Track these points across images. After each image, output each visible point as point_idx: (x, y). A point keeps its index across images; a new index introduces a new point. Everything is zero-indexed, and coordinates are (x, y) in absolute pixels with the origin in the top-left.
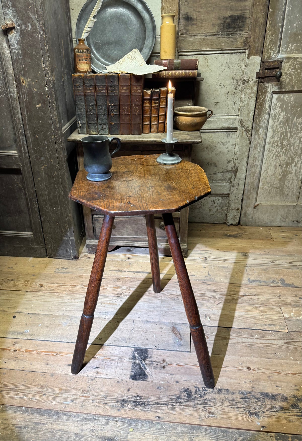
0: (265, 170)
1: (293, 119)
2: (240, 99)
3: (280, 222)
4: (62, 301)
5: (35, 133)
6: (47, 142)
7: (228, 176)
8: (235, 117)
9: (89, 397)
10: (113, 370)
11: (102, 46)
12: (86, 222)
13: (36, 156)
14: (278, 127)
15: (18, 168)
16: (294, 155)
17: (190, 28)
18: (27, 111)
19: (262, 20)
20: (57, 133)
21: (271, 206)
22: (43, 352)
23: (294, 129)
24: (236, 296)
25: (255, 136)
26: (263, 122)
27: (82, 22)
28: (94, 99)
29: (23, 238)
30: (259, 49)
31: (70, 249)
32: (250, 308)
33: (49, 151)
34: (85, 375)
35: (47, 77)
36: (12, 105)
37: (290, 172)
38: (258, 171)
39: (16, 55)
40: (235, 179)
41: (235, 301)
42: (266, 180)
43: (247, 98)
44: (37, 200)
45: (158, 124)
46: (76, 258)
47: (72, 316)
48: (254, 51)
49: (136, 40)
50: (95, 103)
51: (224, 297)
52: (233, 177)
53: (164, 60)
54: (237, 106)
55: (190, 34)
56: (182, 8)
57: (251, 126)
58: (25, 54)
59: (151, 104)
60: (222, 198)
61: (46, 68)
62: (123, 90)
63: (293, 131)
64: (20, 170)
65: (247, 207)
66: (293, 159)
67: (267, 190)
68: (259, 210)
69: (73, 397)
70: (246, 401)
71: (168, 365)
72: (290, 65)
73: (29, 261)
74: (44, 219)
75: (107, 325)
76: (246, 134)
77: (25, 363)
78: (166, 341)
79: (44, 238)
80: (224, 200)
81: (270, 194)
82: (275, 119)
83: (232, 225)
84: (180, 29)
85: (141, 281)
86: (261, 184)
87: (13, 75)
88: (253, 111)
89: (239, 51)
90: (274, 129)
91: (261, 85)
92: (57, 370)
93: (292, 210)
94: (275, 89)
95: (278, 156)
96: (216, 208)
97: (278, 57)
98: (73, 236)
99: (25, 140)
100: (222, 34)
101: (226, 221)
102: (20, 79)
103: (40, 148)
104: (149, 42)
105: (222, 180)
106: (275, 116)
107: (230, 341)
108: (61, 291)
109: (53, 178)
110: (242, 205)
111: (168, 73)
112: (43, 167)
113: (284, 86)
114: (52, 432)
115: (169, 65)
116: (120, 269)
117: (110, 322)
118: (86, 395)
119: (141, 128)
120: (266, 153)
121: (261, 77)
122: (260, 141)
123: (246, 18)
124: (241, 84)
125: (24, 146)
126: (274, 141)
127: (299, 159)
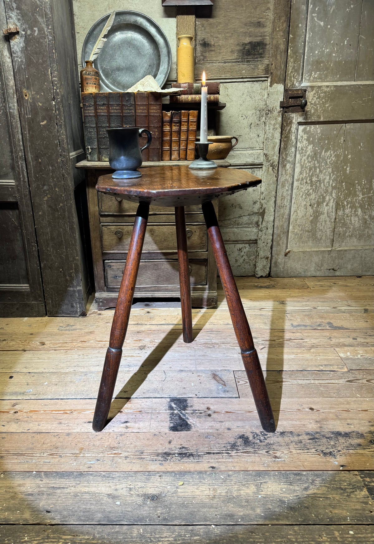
0: (295, 211)
1: (321, 153)
2: (264, 131)
3: (315, 272)
4: (71, 358)
5: (37, 156)
6: (52, 166)
7: (255, 219)
8: (259, 151)
9: (121, 454)
10: (147, 424)
11: (112, 72)
12: (95, 269)
13: (38, 185)
14: (306, 162)
15: (14, 200)
16: (325, 193)
17: (207, 54)
18: (29, 131)
19: (282, 47)
20: (64, 155)
21: (304, 252)
22: (53, 411)
23: (323, 164)
24: (281, 340)
25: (282, 172)
26: (290, 156)
27: (89, 46)
28: (107, 120)
29: (17, 292)
30: (281, 77)
31: (76, 304)
32: (299, 351)
33: (53, 178)
34: (111, 431)
35: (55, 89)
36: (11, 123)
37: (322, 212)
38: (287, 212)
39: (19, 64)
40: (262, 222)
41: (281, 345)
42: (296, 222)
43: (272, 129)
44: (37, 241)
45: (179, 150)
46: (84, 314)
47: (86, 372)
48: (276, 79)
49: (150, 66)
50: (108, 125)
51: (268, 343)
52: (261, 220)
53: (183, 83)
54: (261, 139)
55: (207, 61)
56: (199, 33)
57: (278, 160)
58: (29, 62)
59: (171, 127)
60: (249, 245)
61: (54, 79)
62: (140, 109)
63: (322, 166)
64: (16, 203)
65: (278, 255)
66: (324, 198)
67: (298, 234)
68: (291, 258)
69: (99, 456)
70: (316, 442)
71: (215, 412)
72: (315, 94)
73: (24, 321)
74: (45, 265)
75: (132, 378)
76: (273, 170)
77: (31, 425)
78: (208, 388)
79: (43, 290)
80: (251, 247)
81: (301, 238)
82: (302, 153)
83: (262, 277)
84: (197, 55)
85: (167, 333)
86: (291, 227)
87: (14, 88)
88: (278, 144)
89: (261, 79)
90: (302, 164)
91: (285, 115)
92: (75, 429)
93: (327, 256)
94: (301, 120)
95: (307, 195)
96: (243, 258)
97: (303, 85)
98: (80, 286)
99: (24, 165)
100: (242, 61)
101: (255, 273)
102: (22, 92)
103: (43, 174)
104: (164, 67)
105: (249, 224)
106: (302, 149)
107: (283, 383)
108: (69, 348)
109: (58, 211)
110: (271, 253)
111: (187, 98)
112: (46, 198)
113: (309, 116)
114: (76, 496)
115: (189, 88)
116: (140, 322)
117: (135, 374)
118: (116, 452)
119: (160, 153)
120: (294, 191)
121: (285, 107)
122: (287, 177)
123: (266, 45)
124: (265, 115)
125: (23, 173)
126: (302, 177)
127: (331, 198)
